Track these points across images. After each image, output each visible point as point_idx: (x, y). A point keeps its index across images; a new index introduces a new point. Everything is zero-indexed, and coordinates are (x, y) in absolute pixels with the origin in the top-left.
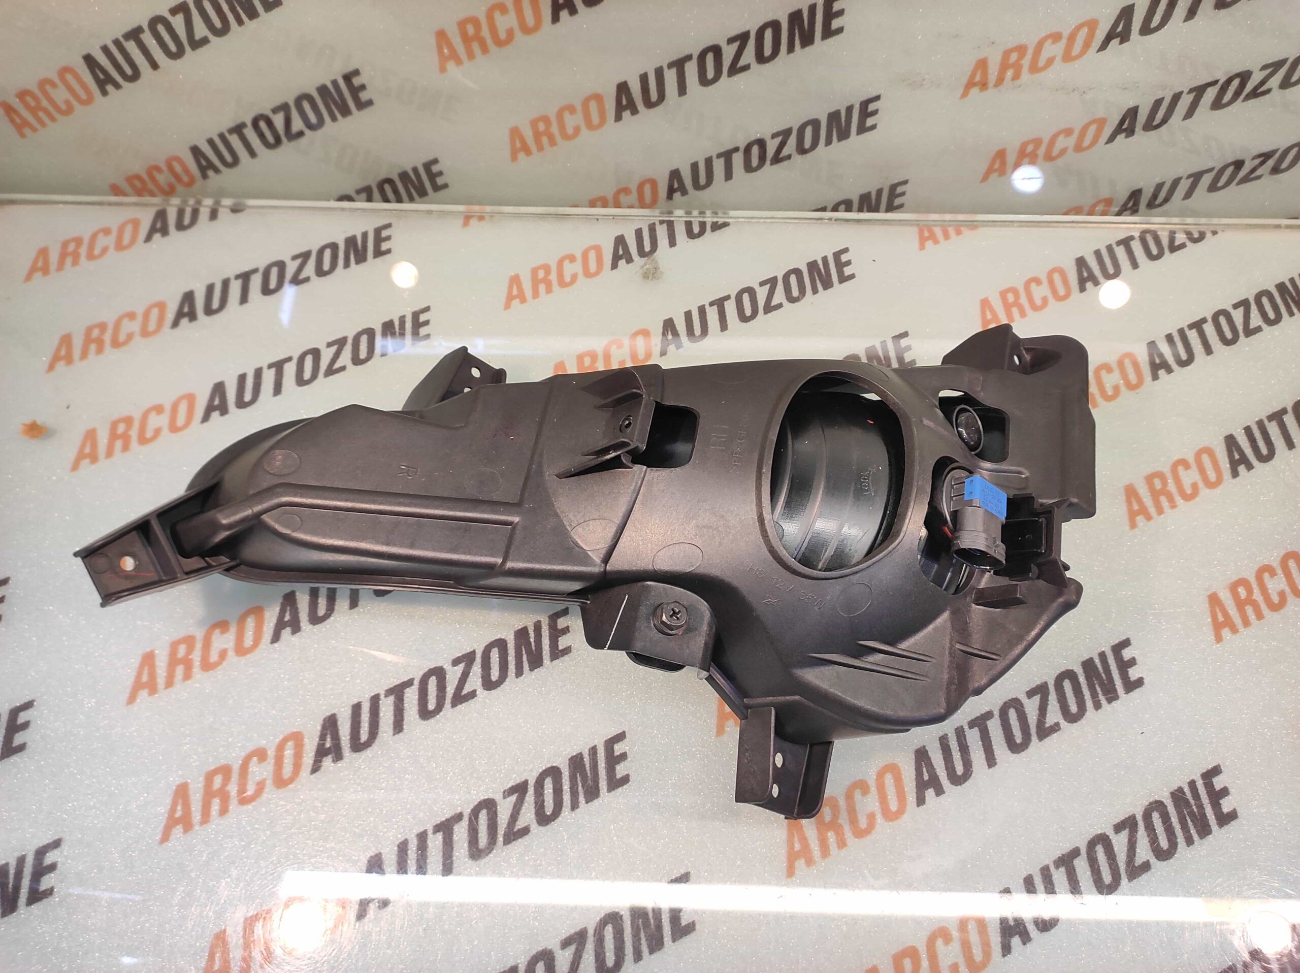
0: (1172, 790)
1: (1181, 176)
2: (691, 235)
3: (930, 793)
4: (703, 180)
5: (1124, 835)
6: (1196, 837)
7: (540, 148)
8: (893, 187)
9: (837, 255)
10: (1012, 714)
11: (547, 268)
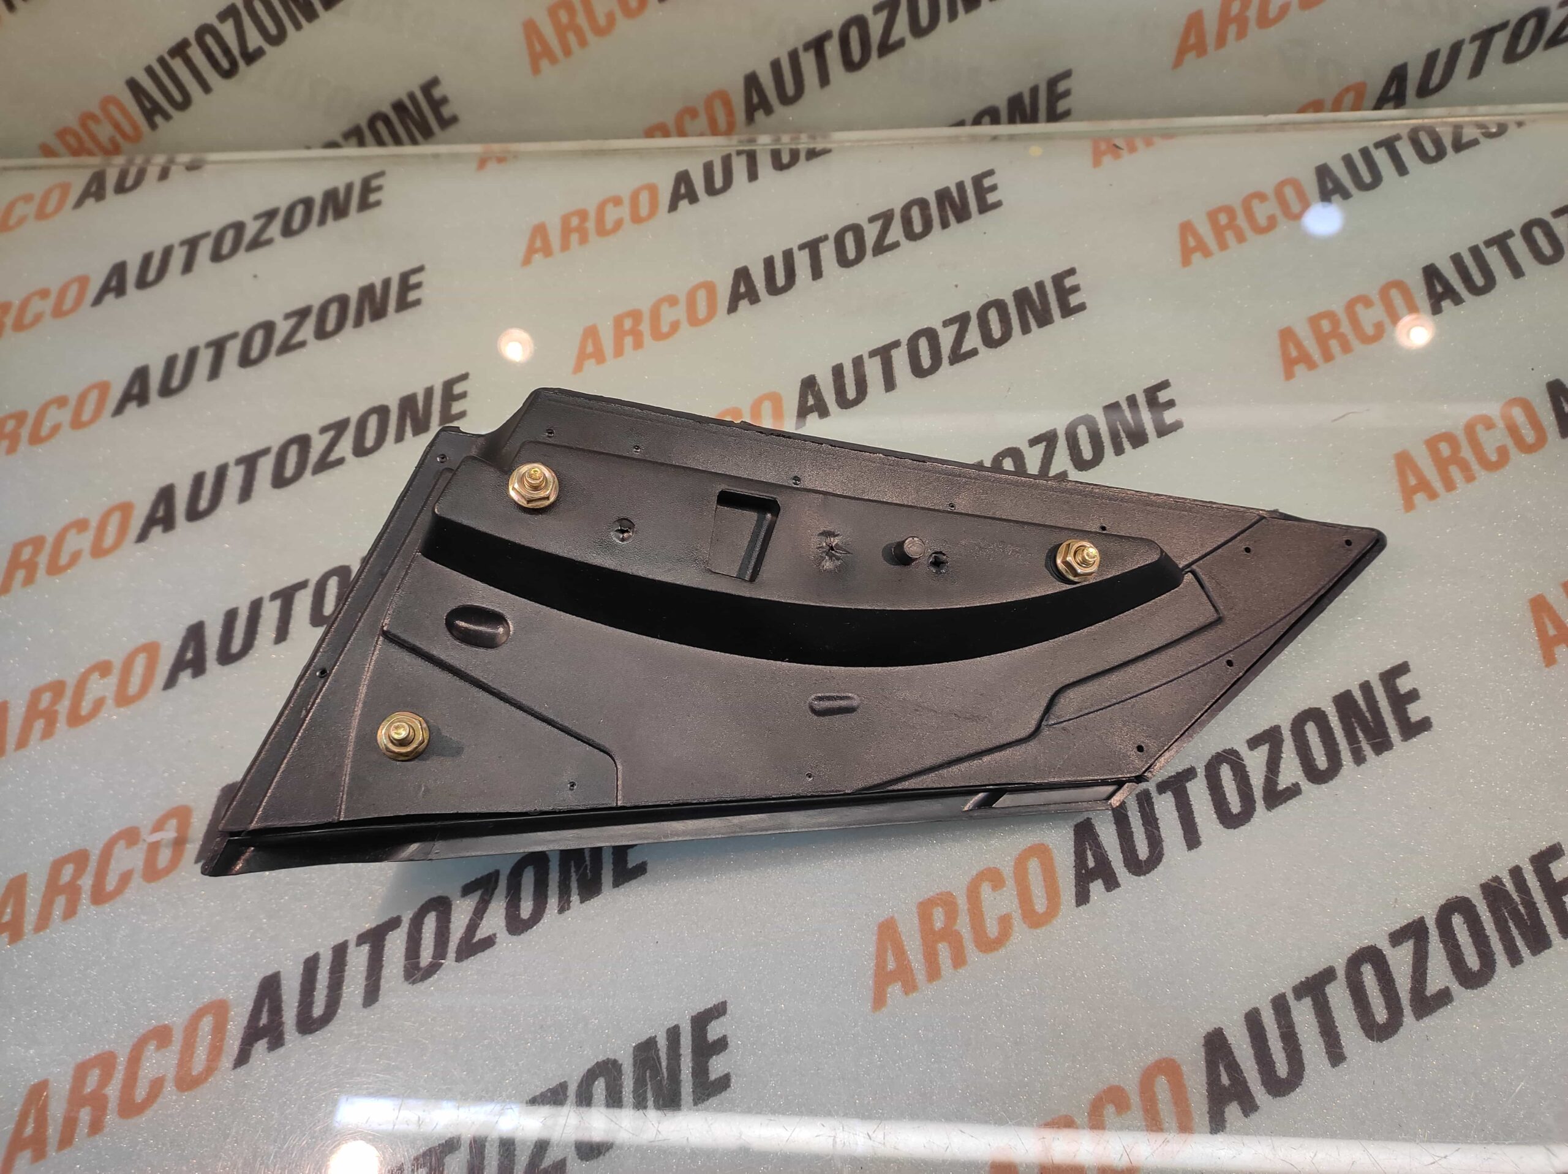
0: (1483, 882)
1: (1460, 38)
2: (779, 165)
3: (1097, 887)
4: (790, 89)
5: (1407, 949)
6: (1524, 951)
7: (567, 52)
8: (1053, 83)
9: (977, 181)
10: (1226, 773)
11: (583, 215)
